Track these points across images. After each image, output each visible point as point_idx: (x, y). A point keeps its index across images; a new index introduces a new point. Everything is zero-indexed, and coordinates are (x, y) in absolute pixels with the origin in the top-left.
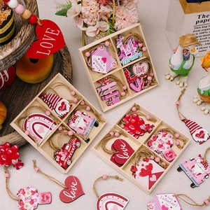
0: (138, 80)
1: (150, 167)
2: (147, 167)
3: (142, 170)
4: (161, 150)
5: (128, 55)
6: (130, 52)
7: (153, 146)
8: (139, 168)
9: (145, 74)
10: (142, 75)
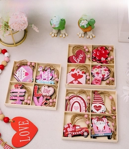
0: (41, 97)
1: (81, 77)
2: (79, 75)
3: (76, 74)
4: (96, 75)
5: (44, 79)
6: (46, 77)
7: (94, 70)
8: (75, 72)
9: (48, 96)
10: (46, 96)
